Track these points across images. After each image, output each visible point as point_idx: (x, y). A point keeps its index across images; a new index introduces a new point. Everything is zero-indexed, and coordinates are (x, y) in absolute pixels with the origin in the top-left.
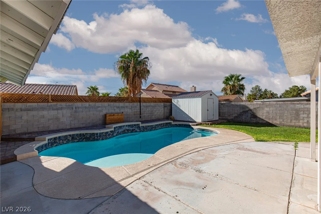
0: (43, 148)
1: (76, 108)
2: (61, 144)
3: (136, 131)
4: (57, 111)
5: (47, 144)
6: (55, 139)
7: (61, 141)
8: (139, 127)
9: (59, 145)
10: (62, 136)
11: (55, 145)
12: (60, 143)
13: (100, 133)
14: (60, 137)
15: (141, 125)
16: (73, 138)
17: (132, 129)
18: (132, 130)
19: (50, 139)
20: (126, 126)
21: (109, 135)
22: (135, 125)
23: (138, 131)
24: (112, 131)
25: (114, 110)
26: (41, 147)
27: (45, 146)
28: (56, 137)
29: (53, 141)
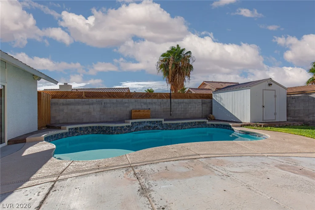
0: (63, 136)
1: (104, 103)
2: (82, 135)
3: (158, 129)
4: (89, 106)
5: (67, 132)
6: (76, 129)
7: (82, 132)
8: (162, 124)
9: (80, 135)
10: (83, 127)
11: (76, 134)
12: (81, 133)
13: (115, 127)
14: (81, 128)
15: (164, 122)
16: (92, 130)
17: (153, 125)
18: (154, 127)
19: (71, 129)
20: (147, 122)
21: (125, 130)
22: (157, 122)
23: (160, 128)
24: (129, 126)
25: (141, 106)
26: (61, 135)
27: (66, 134)
28: (77, 128)
29: (74, 131)
